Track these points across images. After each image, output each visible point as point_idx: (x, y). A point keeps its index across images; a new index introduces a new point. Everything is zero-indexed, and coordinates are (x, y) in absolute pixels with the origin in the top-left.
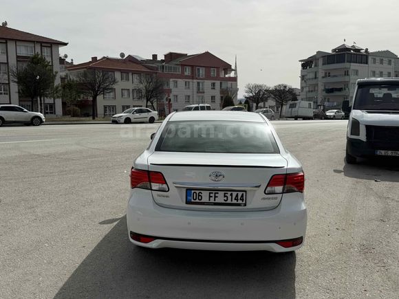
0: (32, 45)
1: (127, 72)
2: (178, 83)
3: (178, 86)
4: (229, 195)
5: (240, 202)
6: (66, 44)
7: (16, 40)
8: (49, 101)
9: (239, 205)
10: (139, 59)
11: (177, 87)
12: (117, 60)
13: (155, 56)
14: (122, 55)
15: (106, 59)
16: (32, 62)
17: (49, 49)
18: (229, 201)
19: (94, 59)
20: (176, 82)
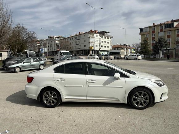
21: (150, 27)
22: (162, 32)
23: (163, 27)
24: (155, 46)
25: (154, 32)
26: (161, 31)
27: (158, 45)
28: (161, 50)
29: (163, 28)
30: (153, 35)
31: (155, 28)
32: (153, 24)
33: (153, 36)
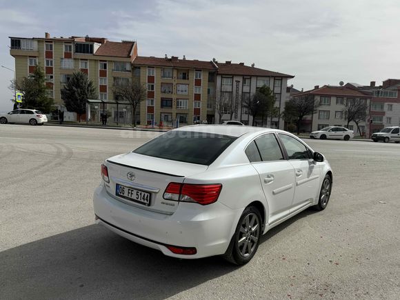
0: (268, 79)
1: (342, 97)
2: (393, 106)
3: (393, 108)
4: (139, 194)
5: (146, 202)
6: (293, 77)
7: (257, 76)
8: (276, 119)
9: (144, 204)
10: (356, 86)
11: (391, 110)
12: (336, 88)
13: (373, 83)
14: (341, 83)
15: (327, 87)
16: (260, 91)
17: (280, 82)
18: (139, 200)
19: (317, 87)
20: (391, 106)
21: (39, 40)
22: (70, 60)
23: (70, 47)
24: (68, 92)
25: (49, 55)
26: (68, 56)
27: (74, 88)
28: (89, 102)
29: (70, 50)
30: (47, 62)
31: (51, 46)
32: (46, 34)
33: (48, 64)
